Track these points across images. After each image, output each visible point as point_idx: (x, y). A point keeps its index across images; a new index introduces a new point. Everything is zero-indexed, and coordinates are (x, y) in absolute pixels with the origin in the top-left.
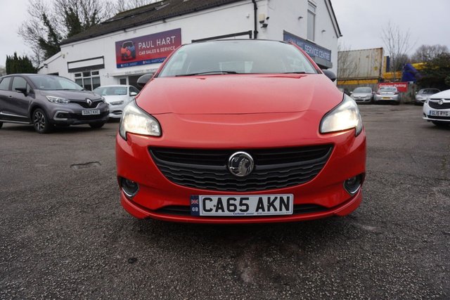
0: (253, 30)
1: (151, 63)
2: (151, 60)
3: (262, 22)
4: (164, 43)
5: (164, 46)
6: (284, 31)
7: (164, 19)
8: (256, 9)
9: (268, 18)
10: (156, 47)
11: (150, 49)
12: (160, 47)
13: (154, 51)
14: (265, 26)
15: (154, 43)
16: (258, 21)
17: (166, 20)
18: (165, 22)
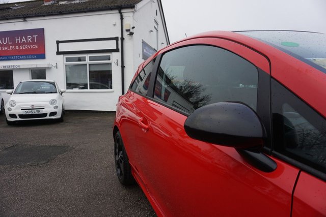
0: (120, 37)
1: (9, 60)
2: (8, 57)
3: (128, 30)
4: (24, 40)
5: (24, 44)
6: (143, 40)
7: (24, 18)
8: (122, 19)
9: (133, 28)
10: (14, 44)
11: (8, 45)
12: (19, 44)
13: (12, 48)
14: (132, 34)
15: (13, 40)
16: (124, 29)
17: (27, 19)
18: (25, 21)
